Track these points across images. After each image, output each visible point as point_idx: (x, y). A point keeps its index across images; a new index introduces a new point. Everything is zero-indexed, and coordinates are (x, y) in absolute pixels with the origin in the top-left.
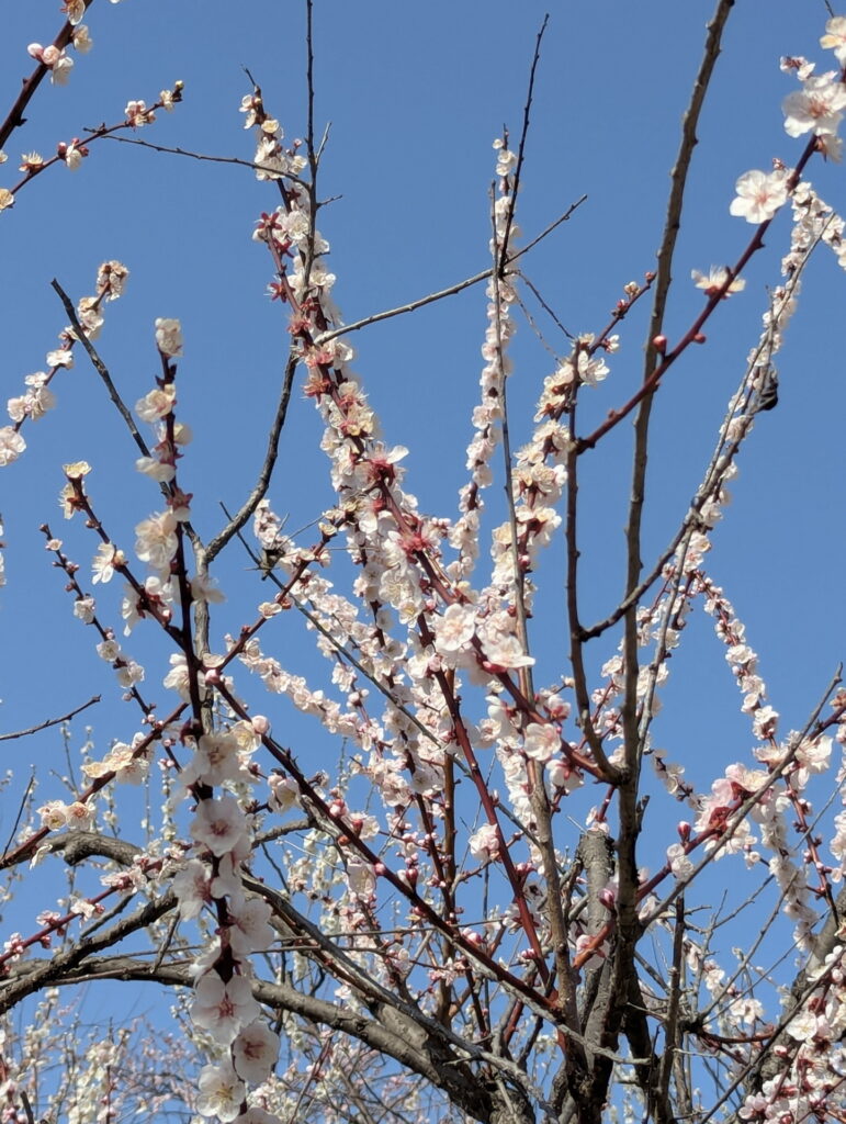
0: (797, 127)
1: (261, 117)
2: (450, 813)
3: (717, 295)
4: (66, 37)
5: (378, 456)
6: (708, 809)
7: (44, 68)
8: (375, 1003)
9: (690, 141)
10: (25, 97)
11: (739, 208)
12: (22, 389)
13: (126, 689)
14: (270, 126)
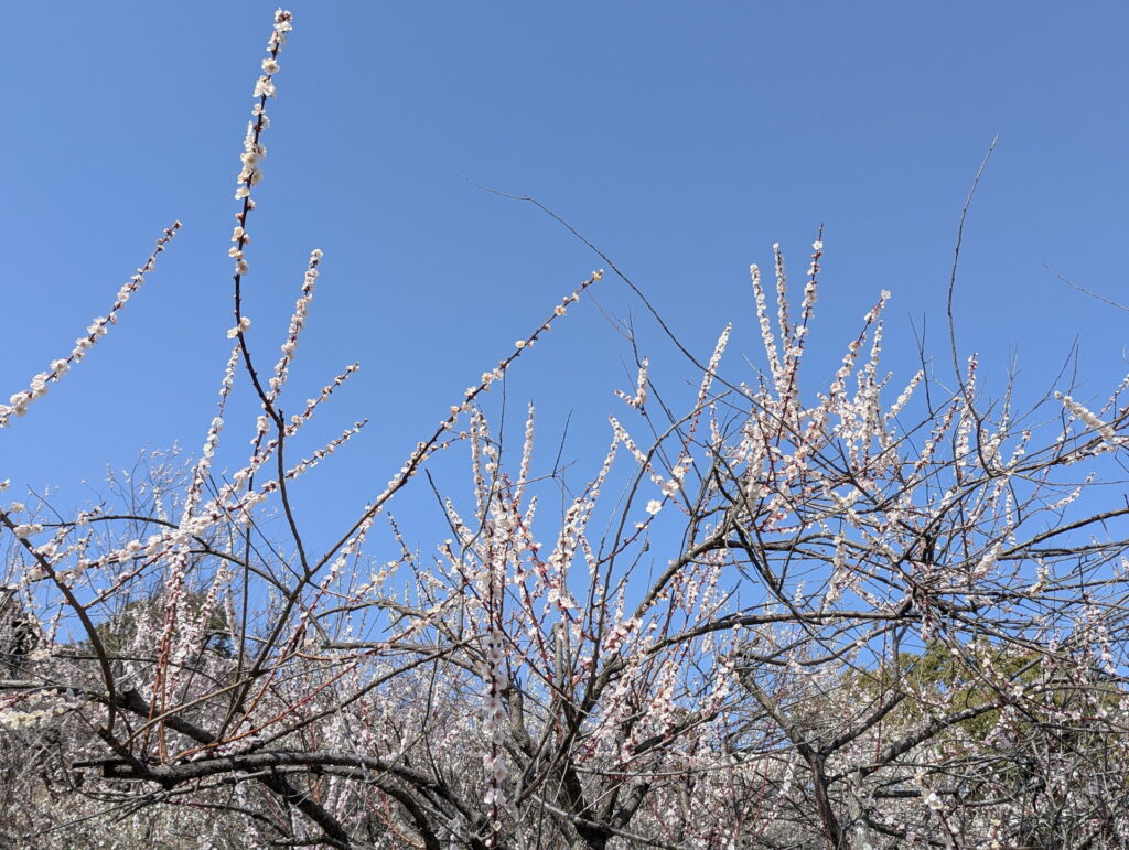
0: (665, 493)
1: (482, 418)
2: (502, 603)
3: (640, 529)
4: (451, 420)
5: (533, 545)
6: (609, 639)
7: (443, 428)
8: (474, 659)
9: (635, 488)
10: (438, 434)
11: (649, 509)
12: (393, 479)
13: (409, 563)
14: (484, 421)
